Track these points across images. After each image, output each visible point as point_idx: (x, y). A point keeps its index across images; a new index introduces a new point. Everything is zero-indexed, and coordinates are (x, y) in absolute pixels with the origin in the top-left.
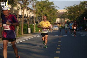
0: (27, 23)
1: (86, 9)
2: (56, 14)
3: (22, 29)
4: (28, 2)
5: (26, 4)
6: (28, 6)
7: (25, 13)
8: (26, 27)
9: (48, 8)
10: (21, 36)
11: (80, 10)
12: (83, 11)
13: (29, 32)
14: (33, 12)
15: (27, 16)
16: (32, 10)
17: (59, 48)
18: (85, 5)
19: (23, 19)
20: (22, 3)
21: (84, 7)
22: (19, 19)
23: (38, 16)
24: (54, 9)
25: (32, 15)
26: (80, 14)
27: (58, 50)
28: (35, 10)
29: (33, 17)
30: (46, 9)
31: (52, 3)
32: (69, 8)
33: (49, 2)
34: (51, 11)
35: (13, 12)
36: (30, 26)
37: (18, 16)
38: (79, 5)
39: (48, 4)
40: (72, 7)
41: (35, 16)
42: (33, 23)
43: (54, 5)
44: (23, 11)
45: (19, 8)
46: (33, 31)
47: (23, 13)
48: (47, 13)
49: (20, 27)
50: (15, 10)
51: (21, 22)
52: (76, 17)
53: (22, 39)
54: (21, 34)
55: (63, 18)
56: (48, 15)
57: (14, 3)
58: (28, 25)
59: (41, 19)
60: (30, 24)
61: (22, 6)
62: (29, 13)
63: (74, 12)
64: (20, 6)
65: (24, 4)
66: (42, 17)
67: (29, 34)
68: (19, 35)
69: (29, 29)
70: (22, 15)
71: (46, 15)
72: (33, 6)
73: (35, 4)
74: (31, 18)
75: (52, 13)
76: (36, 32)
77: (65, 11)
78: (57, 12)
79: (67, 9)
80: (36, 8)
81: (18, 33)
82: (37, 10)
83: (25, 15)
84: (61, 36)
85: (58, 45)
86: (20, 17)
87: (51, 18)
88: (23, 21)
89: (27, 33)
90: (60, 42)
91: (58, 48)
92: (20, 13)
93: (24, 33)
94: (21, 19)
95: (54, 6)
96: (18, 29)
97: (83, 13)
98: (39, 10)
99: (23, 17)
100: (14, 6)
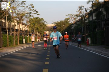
0: (22, 35)
1: (69, 24)
2: (46, 28)
3: (19, 41)
4: (23, 18)
5: (22, 20)
6: (23, 22)
7: (21, 27)
8: (21, 39)
9: (39, 23)
10: (18, 46)
11: (64, 25)
12: (67, 26)
13: (24, 42)
14: (27, 26)
15: (22, 30)
16: (26, 25)
17: (49, 55)
18: (68, 21)
19: (19, 32)
20: (18, 19)
21: (68, 22)
22: (16, 32)
23: (31, 30)
24: (44, 24)
25: (26, 29)
26: (65, 28)
27: (48, 57)
28: (29, 25)
29: (27, 30)
30: (38, 24)
31: (42, 19)
32: (56, 23)
33: (40, 19)
34: (41, 25)
35: (11, 26)
36: (25, 37)
37: (15, 30)
38: (64, 21)
39: (39, 20)
40: (59, 22)
41: (29, 29)
42: (27, 35)
43: (44, 20)
44: (19, 25)
45: (16, 24)
46: (27, 42)
47: (19, 27)
48: (38, 28)
49: (17, 39)
50: (12, 25)
51: (17, 35)
52: (62, 30)
53: (19, 48)
54: (18, 44)
55: (51, 31)
56: (39, 29)
57: (12, 19)
58: (23, 37)
59: (34, 32)
60: (25, 36)
61: (18, 22)
62: (24, 28)
63: (60, 26)
64: (16, 22)
65: (20, 20)
66: (35, 30)
67: (24, 44)
68: (15, 45)
69: (24, 40)
70: (18, 29)
71: (37, 29)
72: (27, 22)
73: (28, 20)
74: (26, 31)
75: (42, 27)
76: (30, 43)
77: (53, 25)
78: (47, 27)
79: (54, 24)
80: (29, 24)
81: (15, 43)
82: (30, 25)
83: (21, 29)
84: (50, 46)
85: (48, 53)
86: (17, 30)
87: (41, 31)
88: (19, 34)
89: (23, 43)
90: (49, 51)
91: (47, 55)
92: (16, 28)
93: (20, 43)
94: (18, 32)
95: (44, 22)
96: (15, 41)
97: (67, 27)
98: (32, 24)
99: (19, 31)
100: (12, 22)
